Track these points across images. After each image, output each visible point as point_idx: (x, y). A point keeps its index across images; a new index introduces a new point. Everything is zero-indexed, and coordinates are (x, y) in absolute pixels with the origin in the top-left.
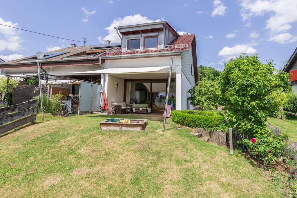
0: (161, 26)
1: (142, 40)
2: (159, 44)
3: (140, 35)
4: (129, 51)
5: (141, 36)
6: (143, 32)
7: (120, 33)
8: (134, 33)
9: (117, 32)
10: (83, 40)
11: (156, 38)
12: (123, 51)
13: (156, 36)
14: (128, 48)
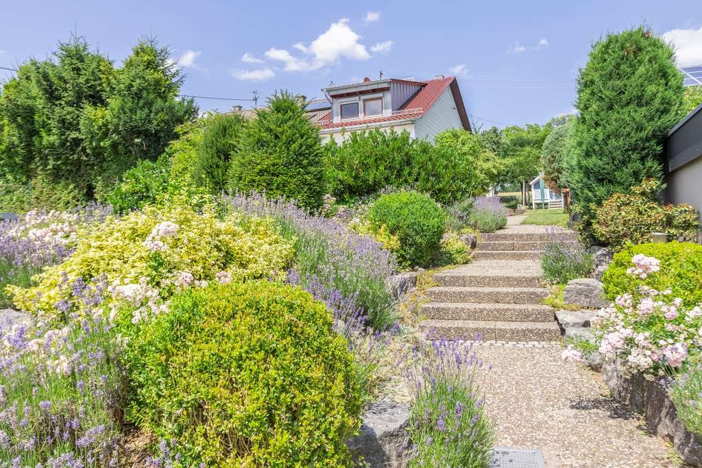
0: (385, 85)
1: (361, 104)
2: (386, 109)
3: (357, 98)
4: (344, 121)
5: (360, 98)
6: (362, 93)
7: (329, 97)
8: (349, 95)
9: (326, 95)
10: (252, 96)
11: (380, 101)
12: (334, 122)
13: (381, 98)
14: (341, 116)
